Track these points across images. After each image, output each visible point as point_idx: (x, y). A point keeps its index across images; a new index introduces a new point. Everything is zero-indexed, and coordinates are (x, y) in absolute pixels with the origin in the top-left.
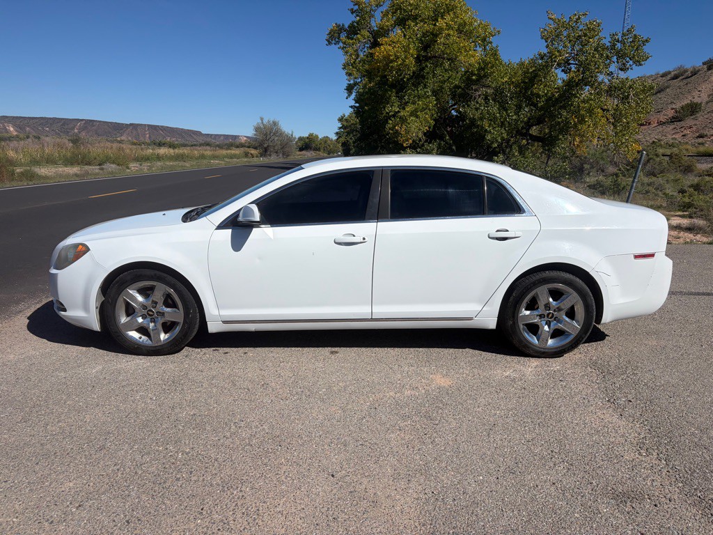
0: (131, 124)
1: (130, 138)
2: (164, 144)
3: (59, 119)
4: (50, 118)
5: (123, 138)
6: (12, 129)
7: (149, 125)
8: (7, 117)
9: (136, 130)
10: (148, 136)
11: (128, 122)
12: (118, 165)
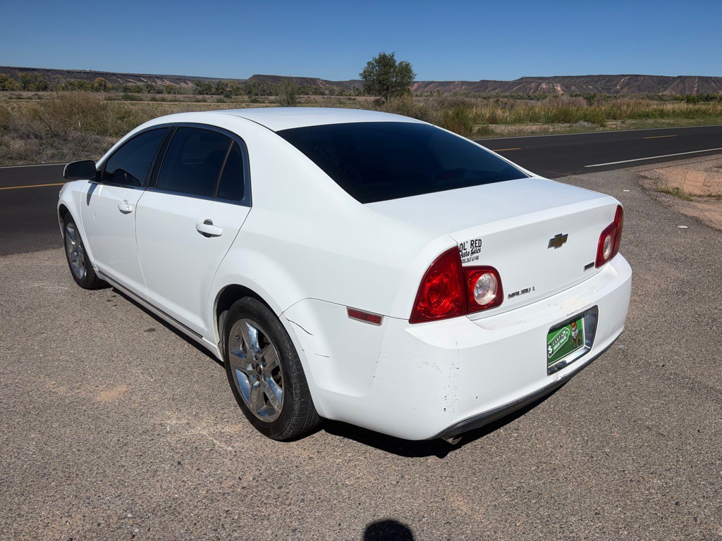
0: (679, 77)
1: (674, 93)
2: (712, 99)
3: (604, 76)
4: (596, 76)
5: (666, 93)
6: (559, 89)
7: (699, 77)
8: (558, 77)
9: (684, 83)
10: (695, 89)
11: (676, 75)
12: (594, 123)
